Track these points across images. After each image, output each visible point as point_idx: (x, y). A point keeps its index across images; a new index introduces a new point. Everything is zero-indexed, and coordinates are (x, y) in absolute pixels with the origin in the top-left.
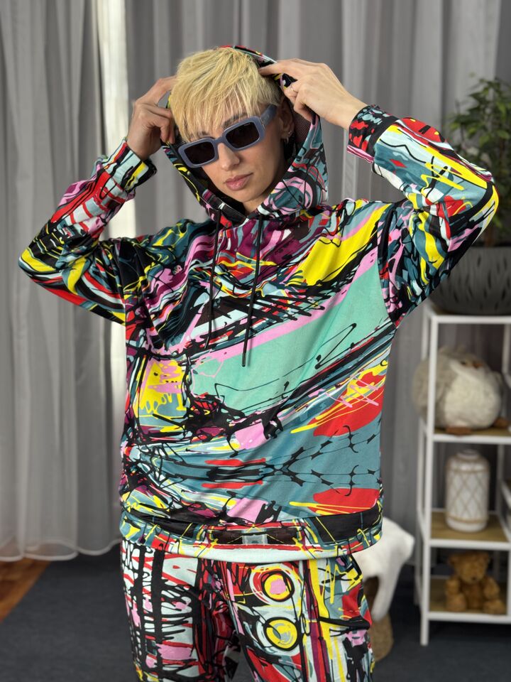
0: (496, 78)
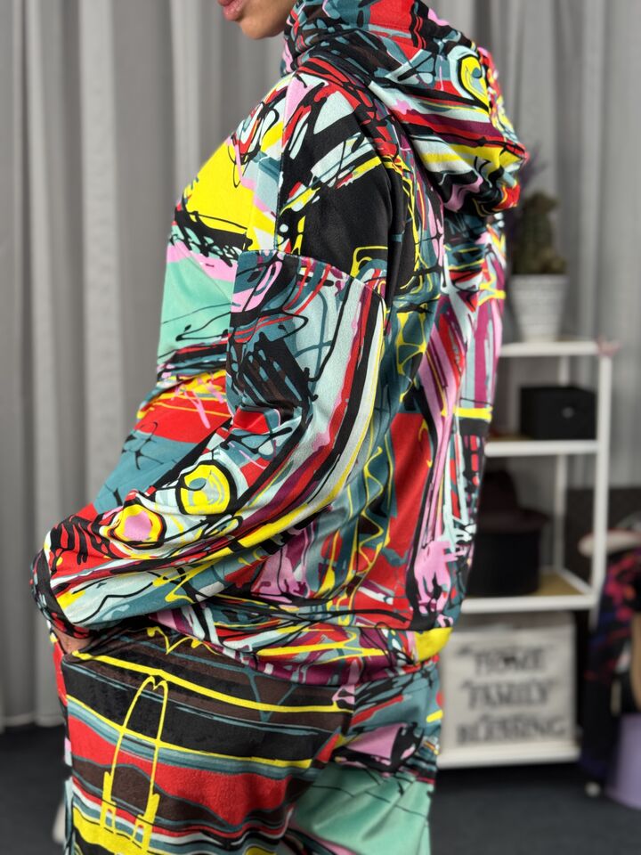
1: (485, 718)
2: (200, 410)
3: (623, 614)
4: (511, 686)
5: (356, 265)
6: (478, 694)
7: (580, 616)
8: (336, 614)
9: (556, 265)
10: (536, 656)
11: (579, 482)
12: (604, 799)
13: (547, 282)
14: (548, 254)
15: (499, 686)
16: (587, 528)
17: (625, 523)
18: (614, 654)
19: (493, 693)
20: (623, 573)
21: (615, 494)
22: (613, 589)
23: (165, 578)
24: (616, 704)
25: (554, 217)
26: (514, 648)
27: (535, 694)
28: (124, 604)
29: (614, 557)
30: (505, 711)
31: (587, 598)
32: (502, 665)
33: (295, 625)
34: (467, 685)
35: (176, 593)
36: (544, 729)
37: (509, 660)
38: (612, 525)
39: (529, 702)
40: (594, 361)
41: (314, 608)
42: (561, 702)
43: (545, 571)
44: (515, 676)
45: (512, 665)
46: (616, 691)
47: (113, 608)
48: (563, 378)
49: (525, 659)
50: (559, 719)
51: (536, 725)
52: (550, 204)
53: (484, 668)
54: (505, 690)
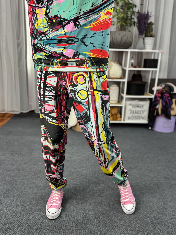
1: (133, 116)
3: (158, 99)
4: (138, 111)
6: (132, 112)
7: (150, 99)
9: (153, 35)
11: (153, 77)
12: (152, 130)
13: (151, 38)
14: (152, 33)
18: (156, 105)
19: (134, 112)
21: (159, 80)
22: (157, 95)
24: (155, 114)
25: (153, 26)
26: (139, 104)
27: (142, 112)
29: (157, 91)
30: (136, 115)
31: (152, 96)
32: (136, 107)
34: (130, 110)
36: (142, 118)
37: (138, 106)
39: (140, 113)
40: (158, 54)
42: (146, 114)
44: (138, 109)
45: (138, 107)
49: (141, 106)
50: (145, 117)
51: (141, 118)
52: (153, 24)
53: (133, 107)
54: (136, 111)
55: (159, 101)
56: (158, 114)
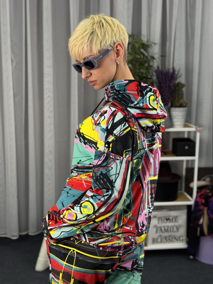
0: (132, 33)
1: (160, 236)
2: (84, 182)
3: (201, 207)
4: (168, 227)
5: (124, 154)
6: (159, 229)
7: (189, 207)
8: (118, 234)
9: (184, 104)
10: (176, 218)
11: (190, 166)
12: (195, 260)
13: (181, 109)
14: (182, 101)
15: (164, 227)
16: (192, 180)
17: (203, 179)
19: (163, 229)
20: (202, 195)
22: (198, 200)
23: (76, 228)
24: (198, 233)
25: (184, 89)
26: (169, 216)
27: (175, 229)
28: (66, 234)
29: (200, 188)
30: (166, 234)
31: (192, 202)
32: (165, 221)
33: (107, 237)
34: (155, 226)
35: (79, 231)
36: (177, 239)
37: (168, 219)
38: (199, 179)
39: (173, 231)
40: (195, 133)
41: (112, 233)
42: (182, 232)
43: (179, 192)
44: (169, 224)
45: (169, 221)
46: (199, 229)
47: (63, 235)
48: (186, 136)
49: (173, 219)
50: (182, 236)
51: (175, 238)
52: (183, 86)
53: (160, 222)
54: (166, 228)
55: (202, 210)
56: (202, 234)
